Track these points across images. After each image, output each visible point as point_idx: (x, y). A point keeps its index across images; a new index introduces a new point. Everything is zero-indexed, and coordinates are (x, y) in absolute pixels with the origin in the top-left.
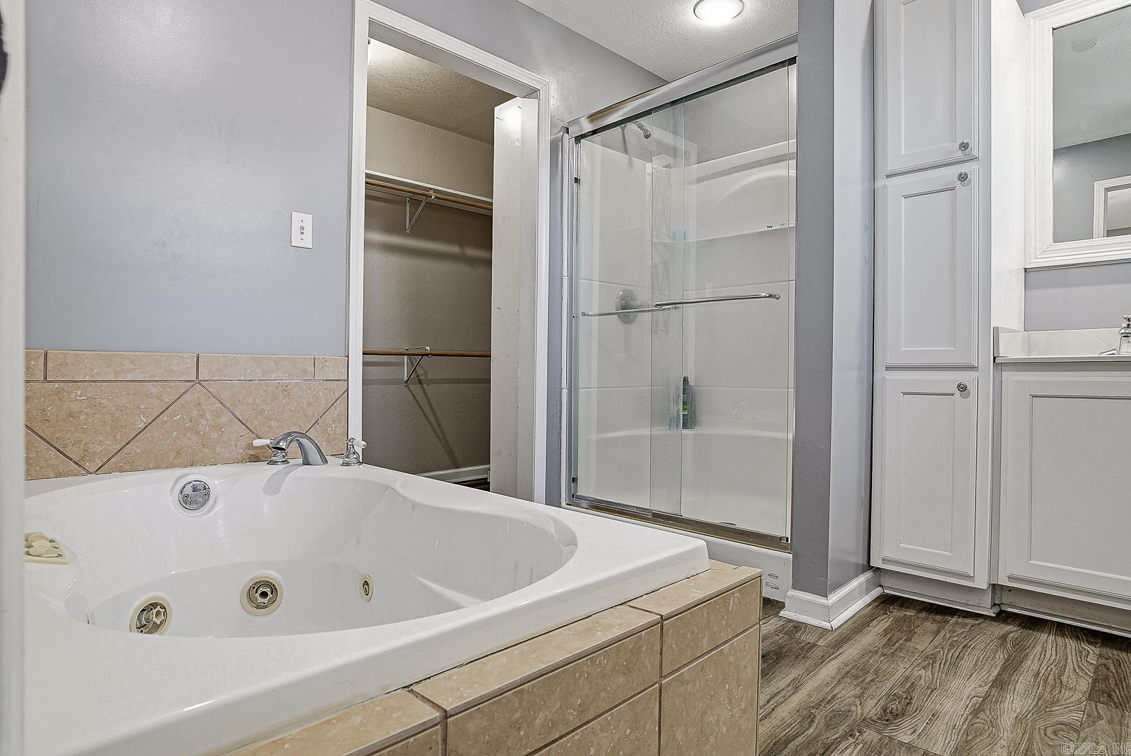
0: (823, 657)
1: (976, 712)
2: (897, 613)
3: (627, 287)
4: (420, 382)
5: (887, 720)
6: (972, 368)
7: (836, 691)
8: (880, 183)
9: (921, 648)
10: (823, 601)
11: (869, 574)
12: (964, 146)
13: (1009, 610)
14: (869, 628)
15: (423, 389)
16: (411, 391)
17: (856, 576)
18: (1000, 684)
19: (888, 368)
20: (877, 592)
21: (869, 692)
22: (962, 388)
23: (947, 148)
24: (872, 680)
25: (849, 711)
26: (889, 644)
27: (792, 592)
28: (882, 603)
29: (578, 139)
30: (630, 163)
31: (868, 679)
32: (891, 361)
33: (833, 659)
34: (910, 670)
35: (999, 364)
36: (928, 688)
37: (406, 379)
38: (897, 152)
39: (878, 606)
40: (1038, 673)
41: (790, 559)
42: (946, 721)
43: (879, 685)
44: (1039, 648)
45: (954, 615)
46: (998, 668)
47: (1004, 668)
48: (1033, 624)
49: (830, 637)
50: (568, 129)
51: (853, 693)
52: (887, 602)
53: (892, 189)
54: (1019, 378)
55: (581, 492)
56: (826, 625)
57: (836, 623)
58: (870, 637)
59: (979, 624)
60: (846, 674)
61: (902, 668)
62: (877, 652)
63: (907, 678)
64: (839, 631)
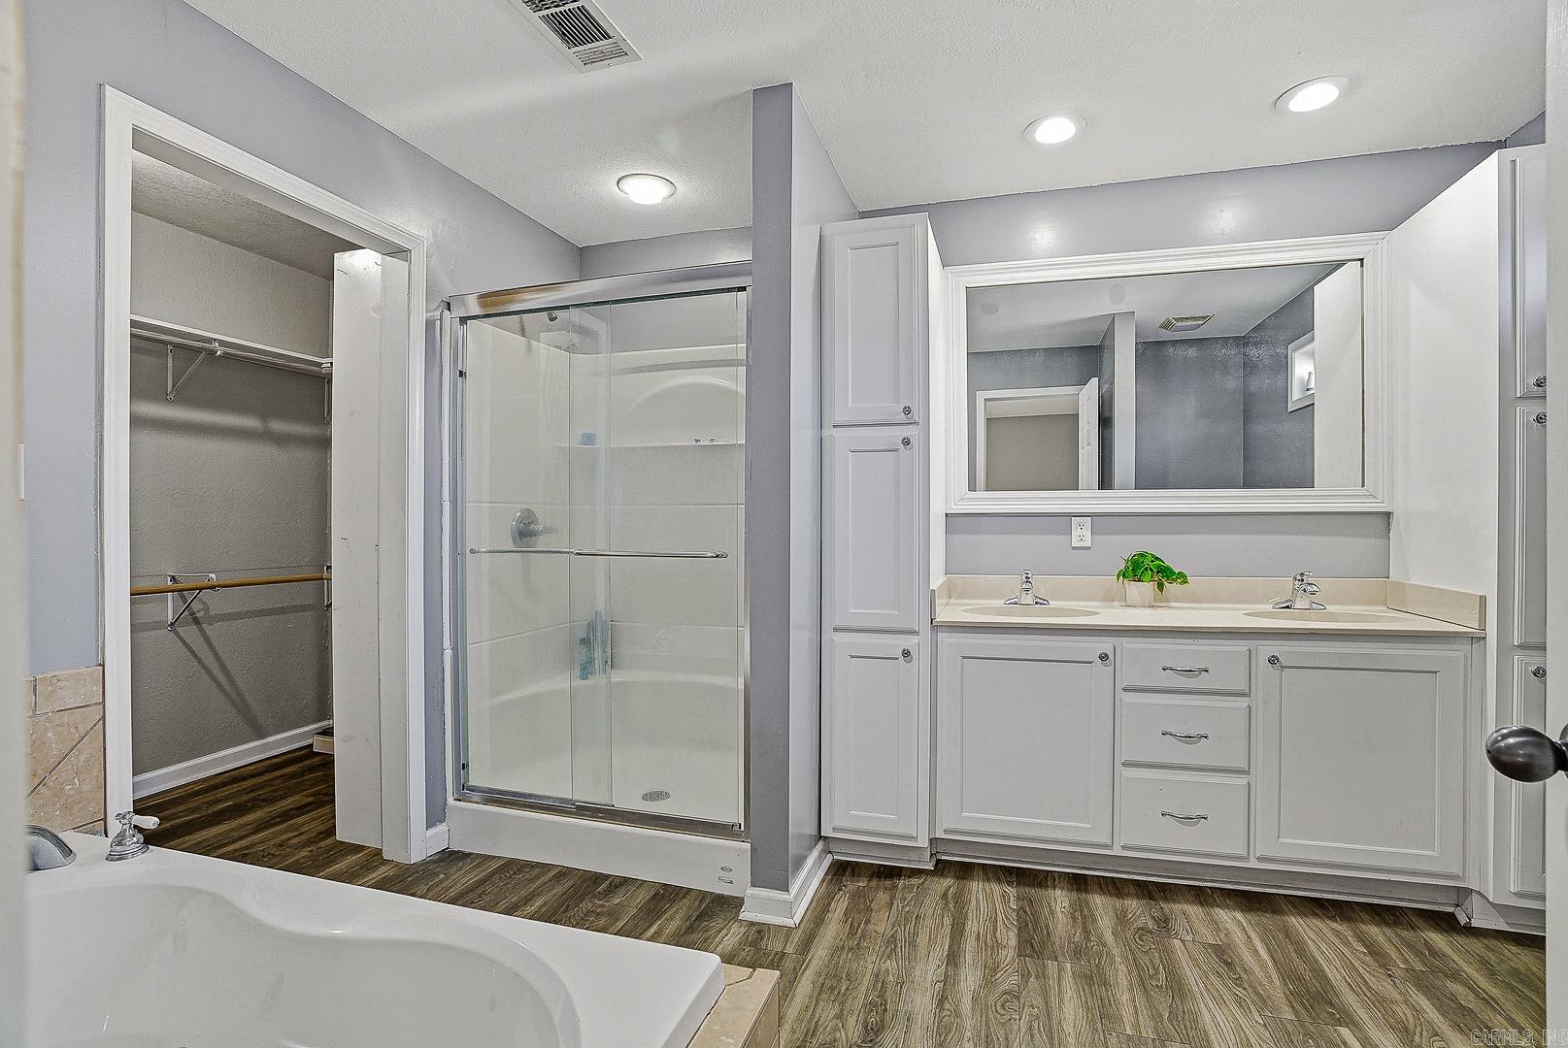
0: (794, 968)
1: (942, 1001)
2: (852, 885)
3: (525, 506)
4: (196, 621)
5: (871, 1041)
6: (914, 632)
7: (817, 1015)
8: (826, 433)
9: (881, 930)
10: (785, 896)
11: (820, 845)
12: (907, 411)
13: (943, 858)
14: (830, 915)
15: (202, 630)
16: (181, 638)
17: (811, 849)
18: (953, 958)
19: (836, 630)
20: (828, 860)
21: (847, 1006)
22: (906, 654)
23: (893, 409)
24: (847, 989)
25: (835, 1041)
26: (852, 934)
27: (751, 891)
28: (835, 875)
29: (463, 320)
30: (529, 348)
31: (844, 988)
32: (838, 623)
33: (805, 970)
34: (877, 964)
35: (936, 627)
36: (897, 984)
37: (170, 619)
38: (845, 403)
39: (831, 880)
40: (979, 935)
41: (747, 850)
42: (919, 1025)
43: (855, 994)
44: (974, 902)
45: (900, 876)
46: (948, 939)
47: (952, 939)
48: (964, 871)
49: (796, 938)
50: (449, 304)
51: (832, 1013)
52: (841, 870)
53: (840, 440)
54: (954, 640)
55: (475, 780)
56: (790, 923)
57: (797, 918)
58: (832, 930)
59: (923, 883)
60: (821, 990)
61: (870, 963)
62: (843, 947)
63: (877, 975)
64: (802, 926)
